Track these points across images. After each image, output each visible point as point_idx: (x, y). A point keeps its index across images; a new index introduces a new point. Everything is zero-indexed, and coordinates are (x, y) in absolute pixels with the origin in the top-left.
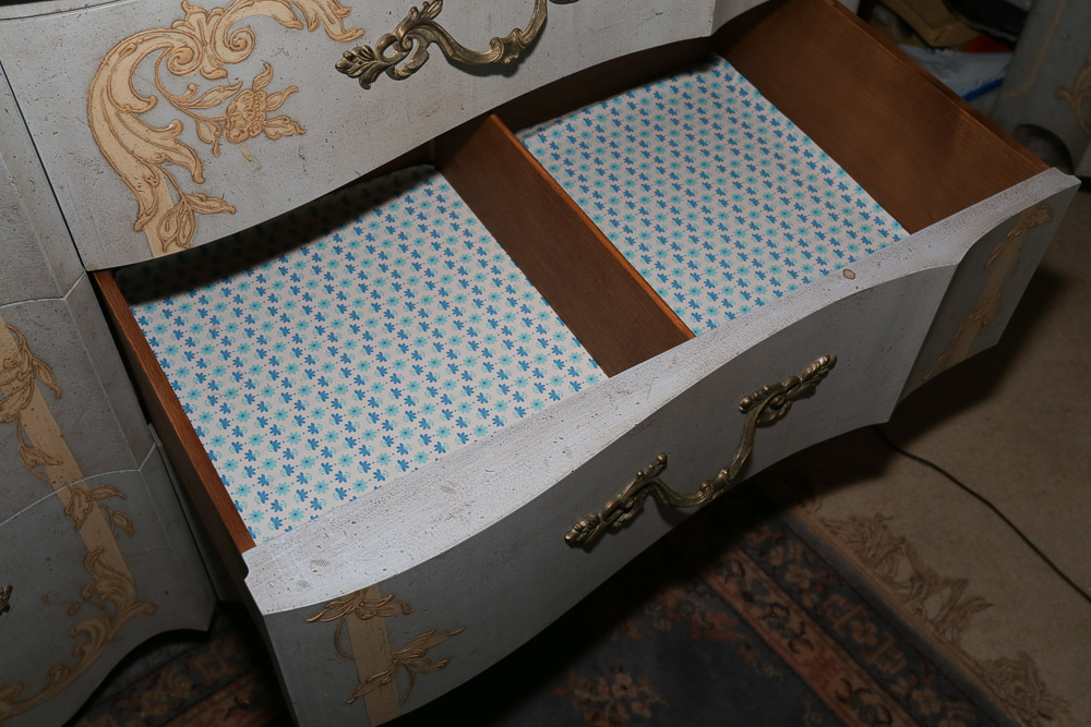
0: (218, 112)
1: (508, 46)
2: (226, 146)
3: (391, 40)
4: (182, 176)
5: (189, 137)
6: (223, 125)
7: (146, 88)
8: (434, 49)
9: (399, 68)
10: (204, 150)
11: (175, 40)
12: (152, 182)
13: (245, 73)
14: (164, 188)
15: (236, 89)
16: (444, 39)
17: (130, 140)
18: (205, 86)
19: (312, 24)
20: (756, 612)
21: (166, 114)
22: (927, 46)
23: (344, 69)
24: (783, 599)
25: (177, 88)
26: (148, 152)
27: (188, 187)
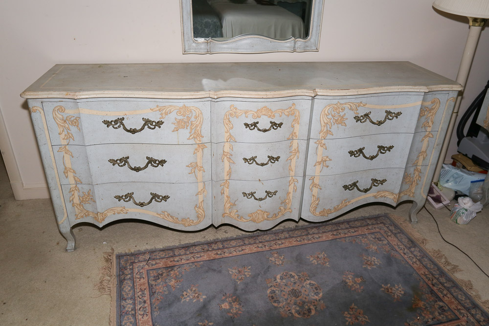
0: (336, 118)
1: (379, 122)
2: (336, 124)
3: (362, 116)
4: (328, 127)
5: (331, 121)
6: (336, 121)
7: (329, 112)
8: (368, 120)
9: (362, 121)
10: (333, 123)
11: (335, 106)
12: (324, 126)
13: (342, 114)
14: (325, 128)
15: (340, 116)
16: (369, 118)
17: (324, 119)
18: (336, 114)
19: (353, 110)
20: (406, 256)
21: (330, 117)
22: (467, 170)
23: (355, 118)
24: (413, 256)
25: (333, 113)
26: (326, 122)
27: (328, 129)
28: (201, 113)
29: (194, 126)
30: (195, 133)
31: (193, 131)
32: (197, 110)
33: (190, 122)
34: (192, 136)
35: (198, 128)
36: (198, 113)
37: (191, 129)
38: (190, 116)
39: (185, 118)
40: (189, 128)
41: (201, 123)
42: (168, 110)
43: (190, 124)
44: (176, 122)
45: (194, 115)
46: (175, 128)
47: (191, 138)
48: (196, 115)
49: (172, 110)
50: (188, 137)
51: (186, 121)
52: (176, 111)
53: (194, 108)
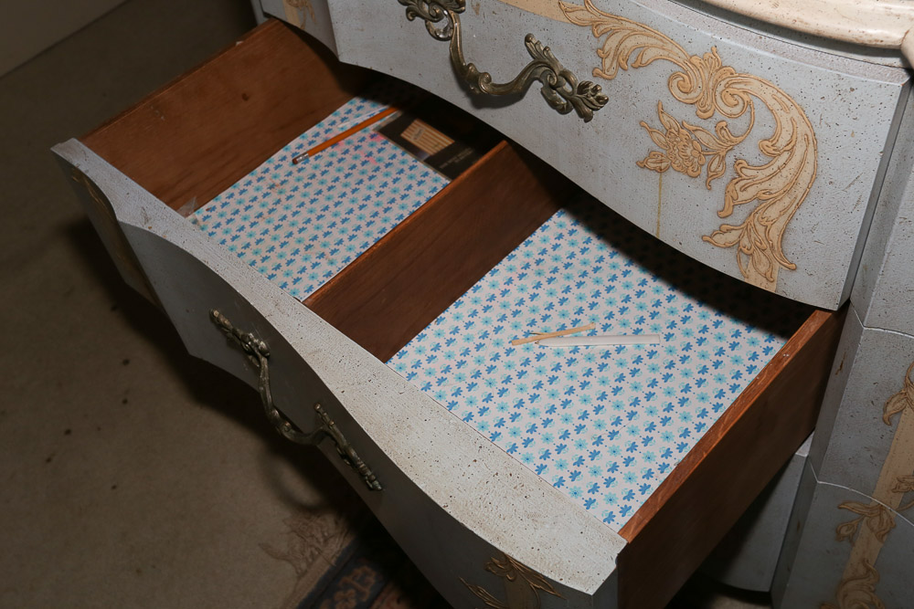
28: (813, 141)
29: (752, 191)
30: (746, 228)
31: (740, 215)
32: (785, 109)
33: (730, 160)
34: (732, 236)
35: (773, 212)
36: (787, 127)
37: (732, 202)
38: (740, 125)
39: (710, 125)
40: (718, 186)
41: (799, 192)
42: (630, 43)
43: (729, 173)
44: (657, 124)
45: (760, 132)
46: (651, 154)
47: (719, 239)
48: (773, 138)
49: (650, 54)
50: (707, 230)
51: (713, 145)
52: (669, 68)
53: (767, 94)
